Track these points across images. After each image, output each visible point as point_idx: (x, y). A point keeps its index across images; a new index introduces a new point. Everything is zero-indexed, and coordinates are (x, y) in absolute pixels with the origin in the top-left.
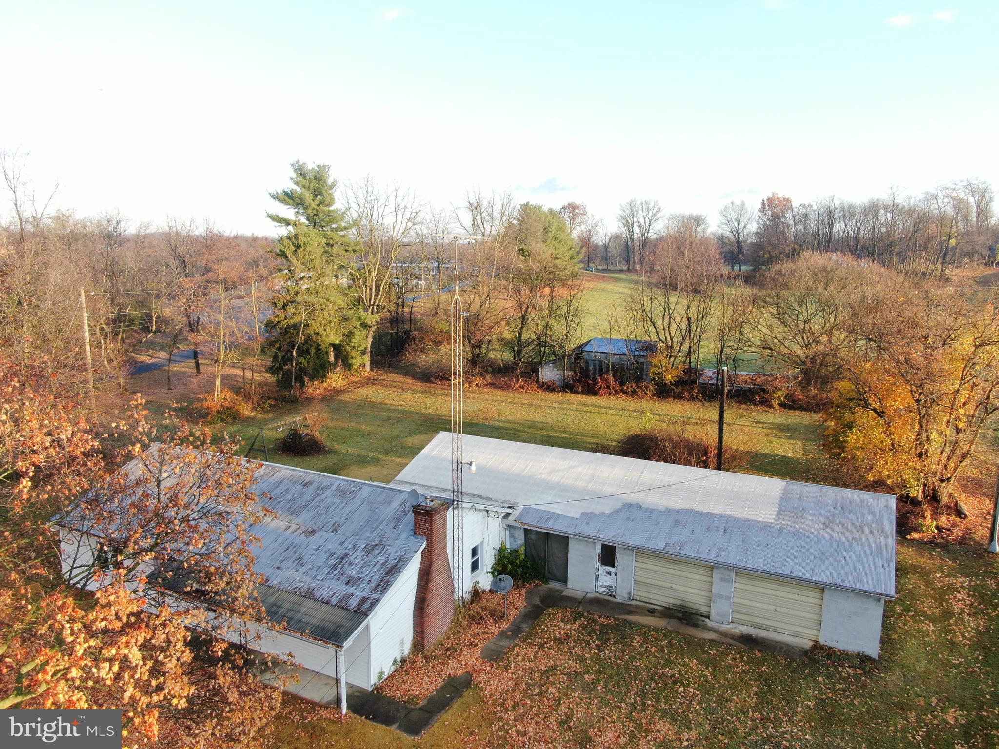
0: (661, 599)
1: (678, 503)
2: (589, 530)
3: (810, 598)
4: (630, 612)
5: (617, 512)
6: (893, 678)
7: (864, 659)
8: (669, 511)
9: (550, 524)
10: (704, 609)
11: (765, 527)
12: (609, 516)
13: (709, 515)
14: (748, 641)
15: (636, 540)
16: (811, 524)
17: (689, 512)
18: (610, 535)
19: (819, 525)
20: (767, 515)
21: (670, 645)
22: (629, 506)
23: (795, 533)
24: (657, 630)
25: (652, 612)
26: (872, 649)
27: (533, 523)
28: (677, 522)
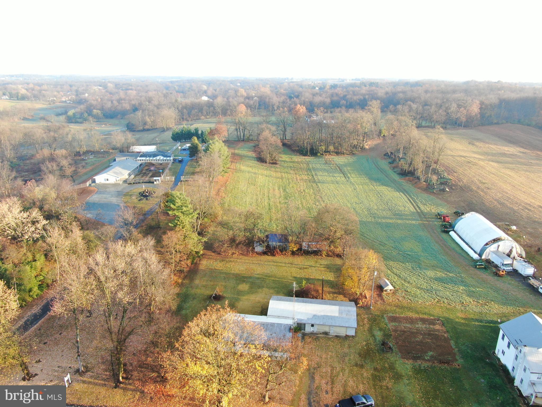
0: (322, 331)
1: (322, 314)
2: (309, 322)
3: (345, 328)
4: (317, 334)
5: (313, 317)
6: (357, 338)
7: (353, 336)
8: (321, 315)
9: (302, 322)
10: (329, 332)
11: (337, 317)
12: (312, 318)
13: (328, 316)
14: (337, 336)
15: (318, 323)
16: (344, 315)
17: (325, 315)
18: (313, 323)
19: (345, 316)
20: (337, 314)
21: (326, 340)
22: (314, 316)
23: (342, 318)
24: (323, 337)
25: (321, 333)
26: (354, 335)
27: (299, 322)
28: (323, 318)
